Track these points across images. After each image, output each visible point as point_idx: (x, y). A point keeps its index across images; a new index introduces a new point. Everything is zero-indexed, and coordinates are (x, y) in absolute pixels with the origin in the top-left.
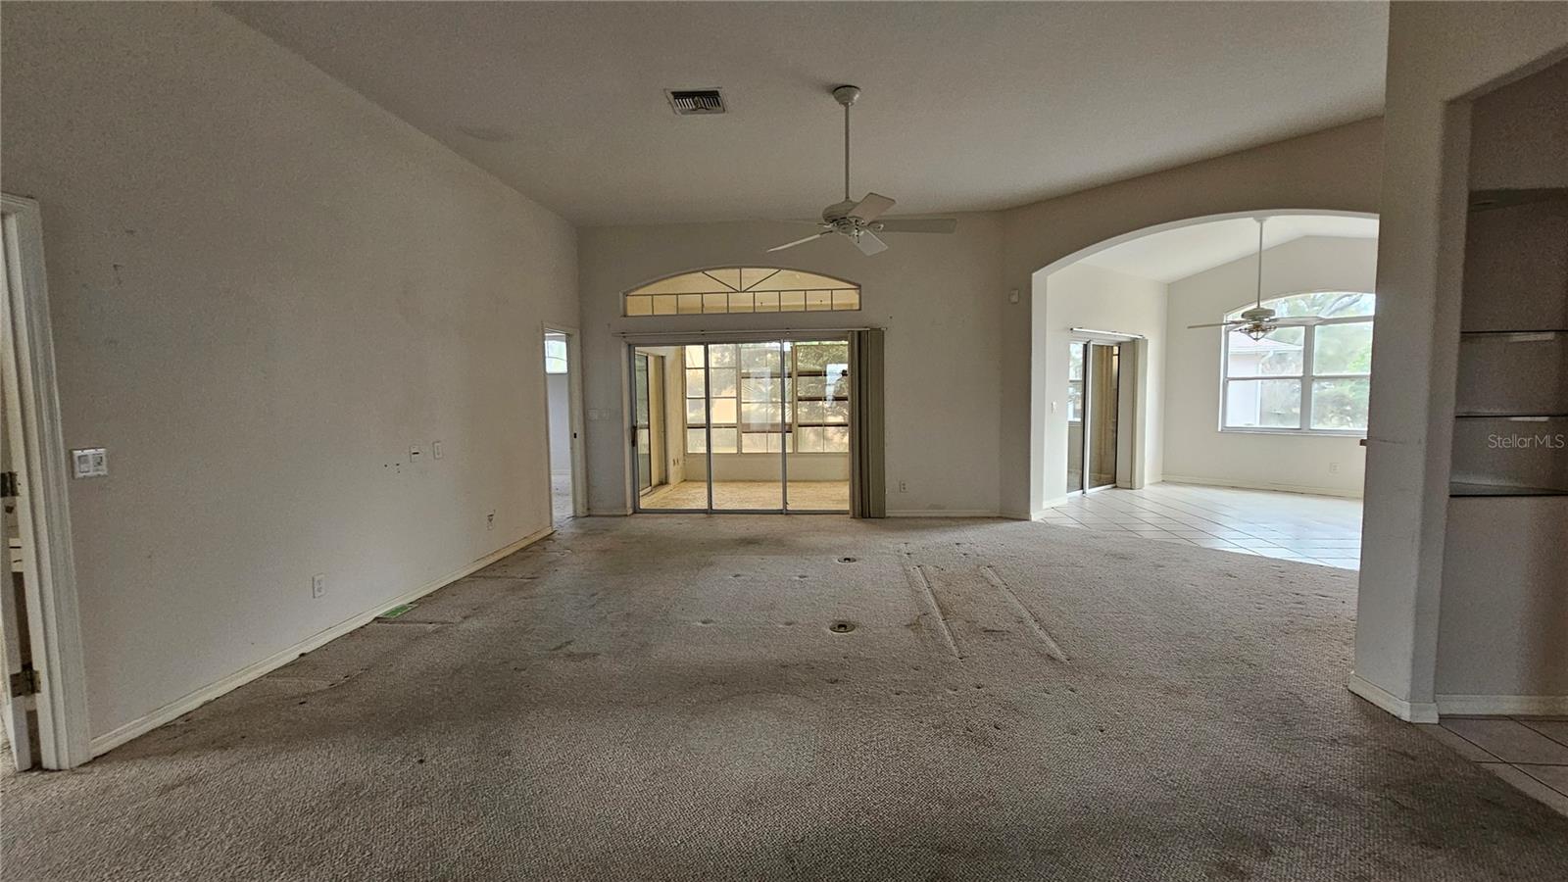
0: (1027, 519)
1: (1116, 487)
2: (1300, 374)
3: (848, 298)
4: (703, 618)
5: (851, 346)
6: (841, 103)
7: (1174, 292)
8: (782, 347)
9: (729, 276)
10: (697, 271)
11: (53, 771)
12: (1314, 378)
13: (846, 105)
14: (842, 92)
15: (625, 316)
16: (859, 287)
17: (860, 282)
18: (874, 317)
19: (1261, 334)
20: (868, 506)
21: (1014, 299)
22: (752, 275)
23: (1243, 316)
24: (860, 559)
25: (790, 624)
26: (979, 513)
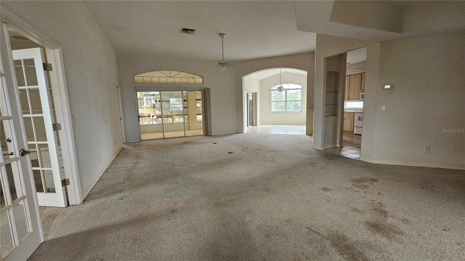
0: (243, 133)
1: (253, 126)
2: (285, 100)
3: (199, 80)
4: (200, 155)
5: (202, 93)
6: (221, 37)
7: (261, 81)
8: (183, 93)
9: (167, 73)
10: (157, 71)
11: (75, 205)
12: (287, 101)
13: (222, 38)
14: (222, 35)
15: (134, 82)
16: (203, 78)
17: (203, 76)
18: (206, 85)
19: (281, 92)
20: (207, 133)
21: (238, 82)
22: (173, 73)
23: (278, 88)
24: (218, 143)
25: (219, 154)
26: (232, 132)
